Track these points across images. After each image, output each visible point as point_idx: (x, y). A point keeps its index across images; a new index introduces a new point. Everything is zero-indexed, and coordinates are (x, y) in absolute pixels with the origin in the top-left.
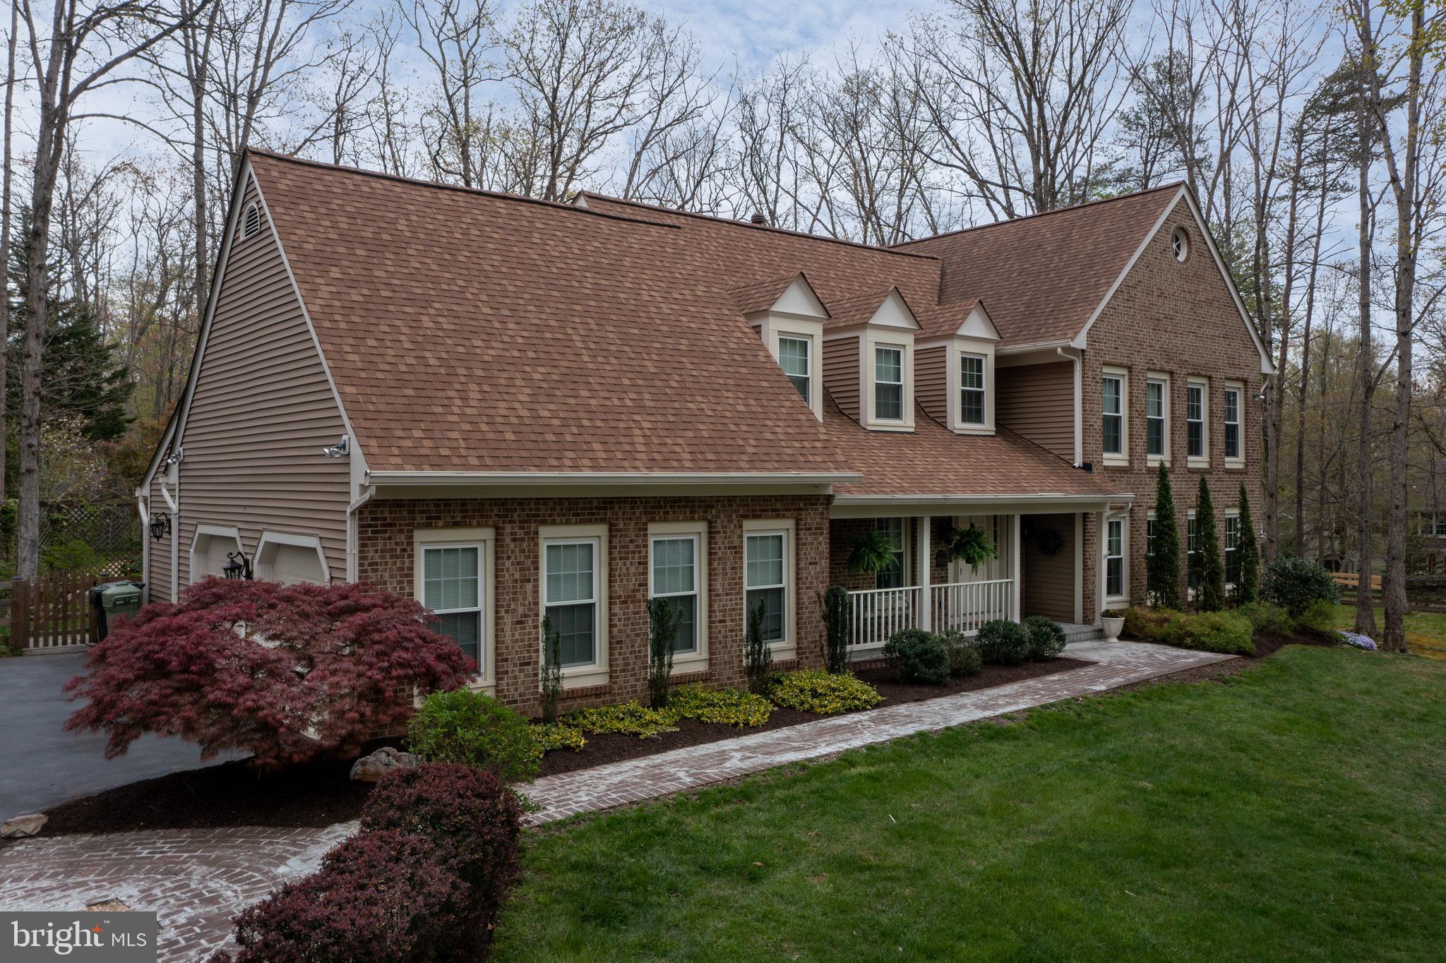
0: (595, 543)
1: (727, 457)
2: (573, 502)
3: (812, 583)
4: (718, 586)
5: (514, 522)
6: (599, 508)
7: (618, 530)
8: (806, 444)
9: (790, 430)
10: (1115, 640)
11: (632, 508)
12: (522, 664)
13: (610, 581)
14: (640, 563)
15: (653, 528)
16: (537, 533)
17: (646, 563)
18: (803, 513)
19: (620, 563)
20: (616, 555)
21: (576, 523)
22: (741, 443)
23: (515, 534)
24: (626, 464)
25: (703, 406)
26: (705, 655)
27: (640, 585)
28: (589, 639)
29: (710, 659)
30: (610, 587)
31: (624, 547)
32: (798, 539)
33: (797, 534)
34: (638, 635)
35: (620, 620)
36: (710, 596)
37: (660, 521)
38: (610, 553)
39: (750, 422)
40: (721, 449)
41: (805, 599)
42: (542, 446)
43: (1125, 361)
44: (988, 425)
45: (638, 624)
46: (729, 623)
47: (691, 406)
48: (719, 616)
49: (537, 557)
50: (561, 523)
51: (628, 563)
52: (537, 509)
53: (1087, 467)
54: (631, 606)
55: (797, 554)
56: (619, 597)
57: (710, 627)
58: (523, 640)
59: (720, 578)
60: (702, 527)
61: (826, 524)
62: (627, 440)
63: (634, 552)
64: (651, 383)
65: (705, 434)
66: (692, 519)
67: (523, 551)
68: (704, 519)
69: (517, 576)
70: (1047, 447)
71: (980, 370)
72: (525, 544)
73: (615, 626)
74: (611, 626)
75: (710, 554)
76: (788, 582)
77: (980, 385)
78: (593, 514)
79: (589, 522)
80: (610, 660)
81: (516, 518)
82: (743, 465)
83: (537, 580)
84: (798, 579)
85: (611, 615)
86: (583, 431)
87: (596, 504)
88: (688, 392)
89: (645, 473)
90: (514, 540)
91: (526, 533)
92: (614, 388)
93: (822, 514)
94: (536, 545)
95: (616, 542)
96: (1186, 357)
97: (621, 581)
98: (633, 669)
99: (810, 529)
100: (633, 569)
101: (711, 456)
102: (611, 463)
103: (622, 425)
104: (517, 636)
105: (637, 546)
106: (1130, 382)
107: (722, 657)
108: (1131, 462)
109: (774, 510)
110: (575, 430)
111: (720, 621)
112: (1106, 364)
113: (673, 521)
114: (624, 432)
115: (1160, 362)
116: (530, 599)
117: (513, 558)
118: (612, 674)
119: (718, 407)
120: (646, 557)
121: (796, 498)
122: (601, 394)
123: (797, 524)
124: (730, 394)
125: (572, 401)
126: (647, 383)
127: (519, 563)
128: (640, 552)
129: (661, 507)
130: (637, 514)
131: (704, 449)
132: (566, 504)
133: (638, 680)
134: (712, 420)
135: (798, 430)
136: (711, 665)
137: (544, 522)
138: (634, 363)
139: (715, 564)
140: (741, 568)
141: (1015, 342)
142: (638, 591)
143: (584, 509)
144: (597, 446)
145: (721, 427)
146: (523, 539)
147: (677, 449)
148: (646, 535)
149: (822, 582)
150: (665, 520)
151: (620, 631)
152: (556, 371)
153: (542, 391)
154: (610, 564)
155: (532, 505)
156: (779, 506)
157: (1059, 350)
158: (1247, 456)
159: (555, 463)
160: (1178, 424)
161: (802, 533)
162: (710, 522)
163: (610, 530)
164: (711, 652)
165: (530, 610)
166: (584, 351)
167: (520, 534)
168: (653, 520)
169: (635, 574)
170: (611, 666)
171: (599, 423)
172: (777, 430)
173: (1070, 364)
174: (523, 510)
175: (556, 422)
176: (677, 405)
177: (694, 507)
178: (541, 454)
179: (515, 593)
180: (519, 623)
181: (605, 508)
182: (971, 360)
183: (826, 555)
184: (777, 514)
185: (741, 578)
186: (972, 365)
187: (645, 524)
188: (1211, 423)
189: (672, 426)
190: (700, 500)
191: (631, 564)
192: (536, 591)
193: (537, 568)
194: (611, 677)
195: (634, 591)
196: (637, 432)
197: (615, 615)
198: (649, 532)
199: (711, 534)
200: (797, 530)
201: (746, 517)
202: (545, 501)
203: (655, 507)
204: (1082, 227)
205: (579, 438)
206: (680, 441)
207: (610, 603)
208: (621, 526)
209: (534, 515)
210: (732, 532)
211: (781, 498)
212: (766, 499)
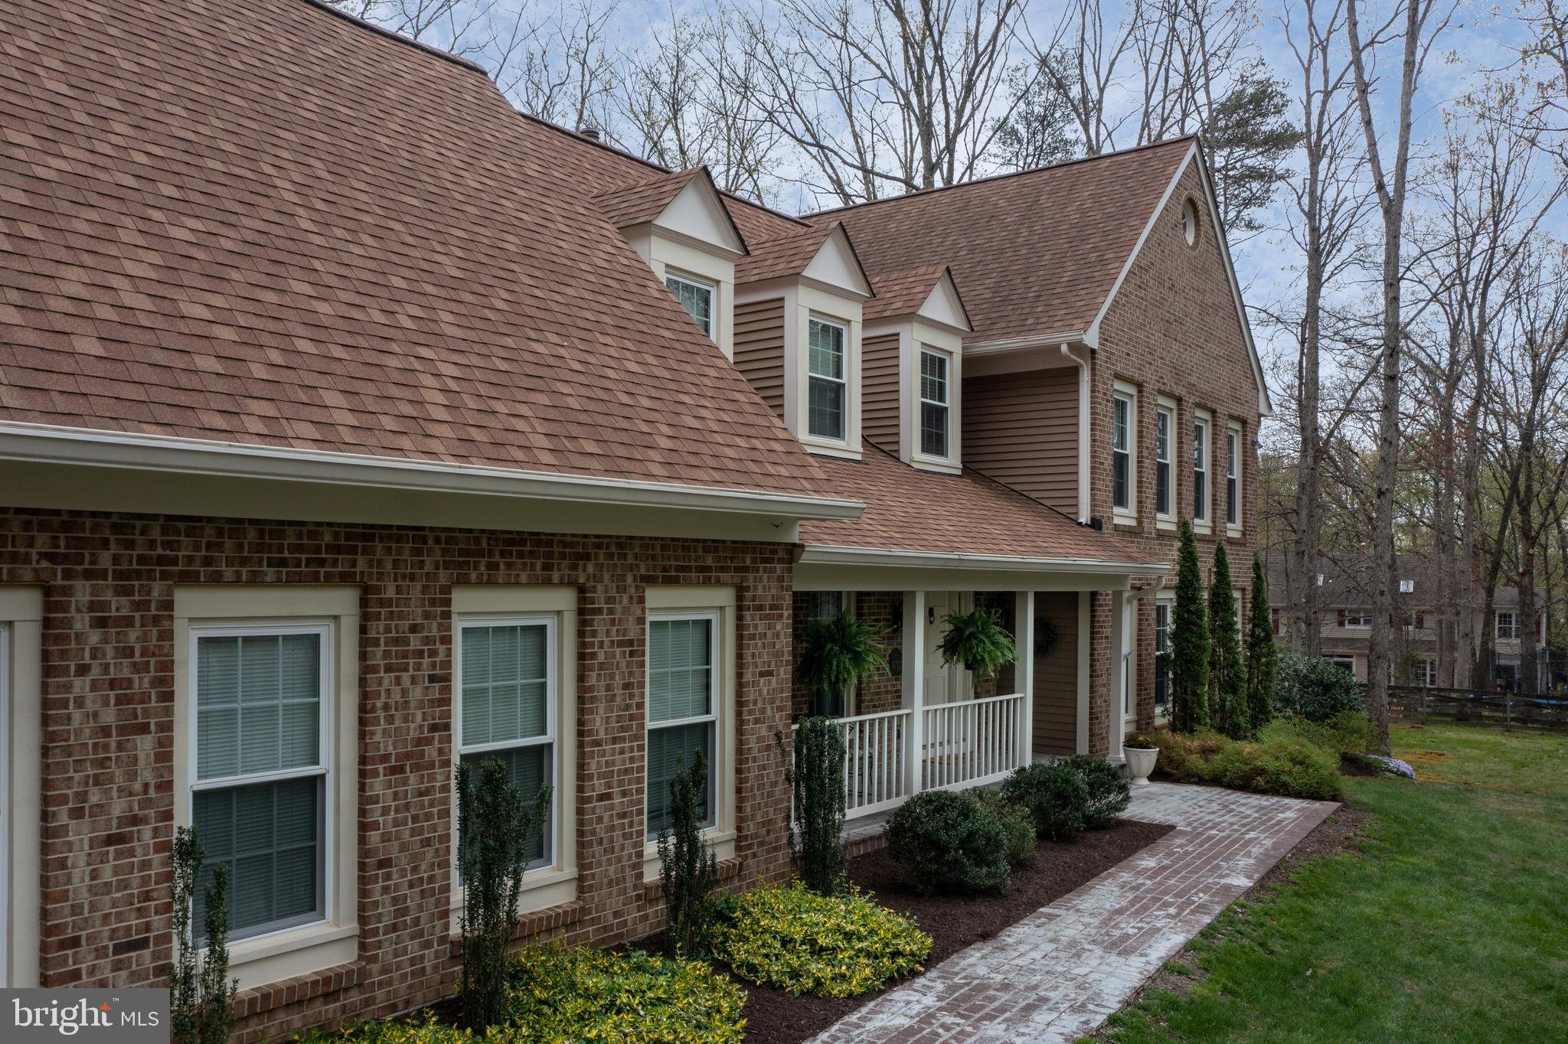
0: (325, 632)
1: (622, 451)
2: (271, 531)
3: (763, 711)
4: (597, 724)
5: (102, 574)
6: (336, 549)
7: (382, 603)
8: (757, 443)
9: (725, 417)
10: (1145, 782)
11: (417, 552)
12: (119, 949)
13: (362, 722)
14: (432, 679)
15: (463, 600)
16: (169, 605)
17: (447, 678)
18: (751, 576)
19: (387, 679)
20: (377, 658)
21: (278, 583)
22: (645, 428)
23: (104, 606)
24: (405, 443)
25: (562, 352)
26: (570, 871)
27: (434, 728)
28: (310, 859)
29: (581, 879)
30: (362, 735)
31: (396, 641)
32: (740, 627)
33: (740, 618)
34: (427, 843)
35: (385, 811)
36: (581, 745)
37: (480, 584)
38: (363, 656)
39: (654, 393)
40: (609, 435)
41: (752, 743)
42: (184, 380)
43: (1137, 376)
44: (952, 460)
45: (428, 816)
46: (617, 801)
47: (539, 348)
48: (598, 786)
49: (167, 666)
50: (237, 583)
51: (406, 677)
52: (169, 545)
53: (1096, 524)
54: (413, 778)
55: (739, 656)
56: (385, 758)
57: (580, 811)
58: (124, 885)
59: (601, 707)
60: (563, 600)
61: (788, 601)
62: (407, 393)
63: (420, 654)
64: (453, 295)
65: (573, 403)
66: (547, 583)
67: (129, 652)
68: (570, 583)
69: (109, 716)
70: (1033, 495)
71: (942, 375)
72: (133, 635)
73: (375, 826)
74: (363, 827)
75: (581, 656)
76: (722, 712)
77: (942, 398)
78: (322, 563)
79: (313, 581)
80: (362, 907)
81: (105, 560)
82: (656, 469)
83: (167, 727)
84: (740, 703)
85: (364, 802)
86: (296, 361)
87: (328, 538)
88: (530, 323)
89: (451, 466)
90: (101, 623)
91: (138, 606)
92: (371, 290)
93: (781, 579)
94: (168, 635)
95: (376, 629)
96: (1193, 380)
97: (390, 720)
98: (417, 921)
99: (761, 608)
100: (416, 693)
101: (590, 447)
102: (366, 434)
103: (393, 362)
104: (107, 875)
105: (427, 640)
106: (1140, 407)
107: (604, 870)
108: (1140, 521)
109: (702, 569)
110: (276, 357)
111: (602, 797)
112: (1118, 377)
113: (507, 585)
114: (396, 376)
115: (1170, 385)
116: (147, 775)
117: (95, 672)
118: (364, 940)
119: (591, 359)
120: (447, 664)
121: (740, 547)
122: (343, 296)
123: (739, 598)
124: (608, 340)
125: (271, 297)
126: (443, 293)
127: (113, 684)
128: (433, 653)
129: (481, 553)
130: (429, 567)
131: (575, 430)
132: (252, 535)
133: (427, 945)
134: (582, 379)
135: (737, 418)
136: (581, 890)
137: (189, 579)
138: (413, 252)
139: (592, 679)
140: (642, 685)
141: (989, 337)
142: (429, 742)
143: (298, 548)
144: (331, 398)
145: (601, 394)
146: (129, 622)
147: (520, 425)
148: (447, 615)
149: (780, 709)
150: (491, 583)
151: (386, 838)
152: (231, 233)
153: (195, 266)
154: (362, 682)
155: (156, 533)
156: (709, 561)
157: (1064, 348)
158: (1244, 522)
159: (219, 422)
160: (1186, 472)
161: (747, 614)
162: (582, 590)
163: (364, 603)
164: (582, 862)
165: (147, 803)
166: (301, 211)
167: (119, 606)
168: (463, 582)
169: (421, 705)
170: (362, 920)
171: (338, 352)
172: (703, 413)
173: (1073, 372)
174: (130, 545)
175: (227, 334)
176: (509, 342)
177: (549, 555)
178: (181, 398)
179: (102, 763)
180: (110, 840)
181: (353, 550)
182: (933, 358)
183: (788, 657)
184: (707, 579)
185: (640, 705)
186: (933, 365)
187: (447, 590)
188: (1214, 474)
189: (504, 379)
190: (565, 540)
191: (414, 680)
192: (164, 755)
193: (169, 696)
194: (363, 947)
195: (420, 742)
196: (428, 380)
197: (375, 800)
198: (455, 607)
199: (584, 614)
200: (740, 609)
201: (650, 580)
202: (193, 524)
203: (467, 553)
204: (1051, 193)
205: (284, 376)
206: (524, 410)
207: (362, 774)
208: (391, 593)
209: (161, 560)
210: (626, 610)
211: (712, 546)
212: (687, 546)
